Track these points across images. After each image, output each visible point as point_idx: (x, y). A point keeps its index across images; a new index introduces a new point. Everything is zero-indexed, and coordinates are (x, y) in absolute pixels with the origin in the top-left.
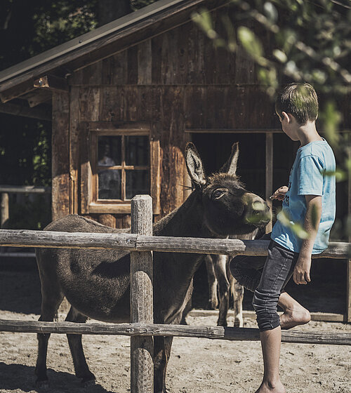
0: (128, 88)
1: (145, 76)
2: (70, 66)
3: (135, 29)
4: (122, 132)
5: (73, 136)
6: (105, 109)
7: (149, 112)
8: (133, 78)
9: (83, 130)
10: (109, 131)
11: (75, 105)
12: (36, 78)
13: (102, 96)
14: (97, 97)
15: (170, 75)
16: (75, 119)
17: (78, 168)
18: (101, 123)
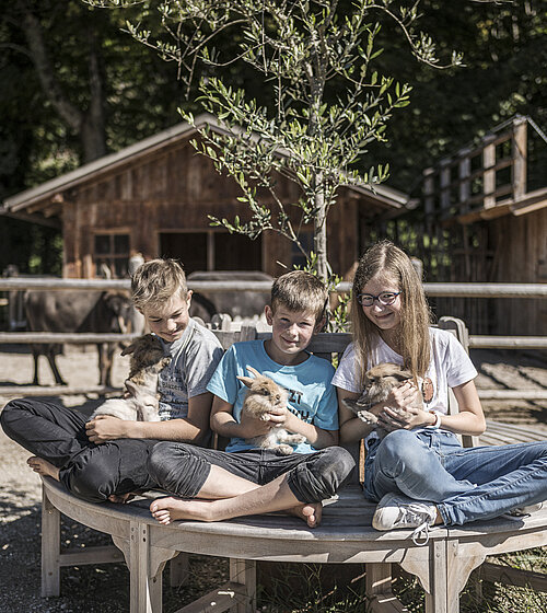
0: (116, 202)
1: (127, 194)
2: (76, 188)
3: (120, 163)
4: (111, 232)
5: (78, 235)
6: (100, 216)
7: (130, 218)
8: (119, 195)
9: (85, 231)
10: (103, 232)
11: (79, 213)
12: (54, 195)
13: (100, 209)
14: (94, 208)
15: (144, 193)
16: (79, 223)
17: (82, 258)
18: (98, 226)
